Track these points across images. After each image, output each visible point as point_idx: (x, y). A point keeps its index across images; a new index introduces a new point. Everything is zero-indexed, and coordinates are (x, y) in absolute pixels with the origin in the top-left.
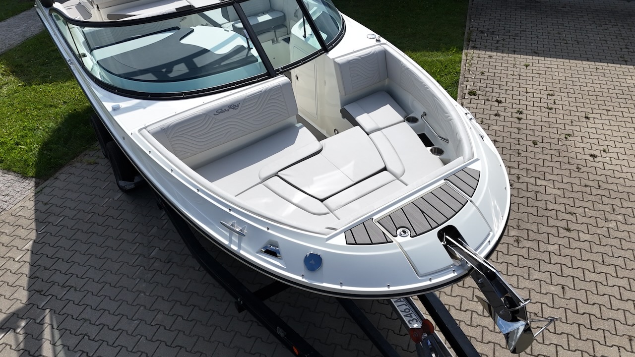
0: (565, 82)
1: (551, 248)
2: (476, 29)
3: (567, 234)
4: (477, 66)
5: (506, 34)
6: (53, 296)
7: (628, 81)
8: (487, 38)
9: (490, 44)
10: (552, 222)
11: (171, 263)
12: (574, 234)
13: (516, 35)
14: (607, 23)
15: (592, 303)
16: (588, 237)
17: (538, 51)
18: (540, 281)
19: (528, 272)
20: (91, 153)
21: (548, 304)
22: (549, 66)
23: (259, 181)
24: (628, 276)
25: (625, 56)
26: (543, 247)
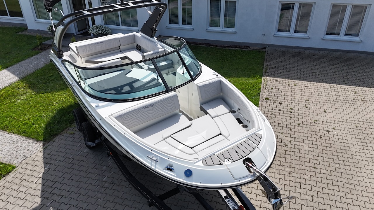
0: (314, 94)
1: (306, 177)
2: (269, 66)
3: (315, 170)
4: (270, 85)
5: (284, 69)
6: (54, 200)
7: (347, 94)
8: (275, 71)
9: (276, 74)
10: (307, 164)
11: (113, 184)
12: (318, 170)
13: (290, 70)
14: (337, 64)
15: (326, 204)
16: (325, 172)
17: (301, 78)
18: (301, 193)
19: (294, 189)
20: (71, 129)
21: (305, 205)
22: (307, 86)
23: (162, 139)
24: (345, 191)
25: (345, 81)
26: (302, 176)
